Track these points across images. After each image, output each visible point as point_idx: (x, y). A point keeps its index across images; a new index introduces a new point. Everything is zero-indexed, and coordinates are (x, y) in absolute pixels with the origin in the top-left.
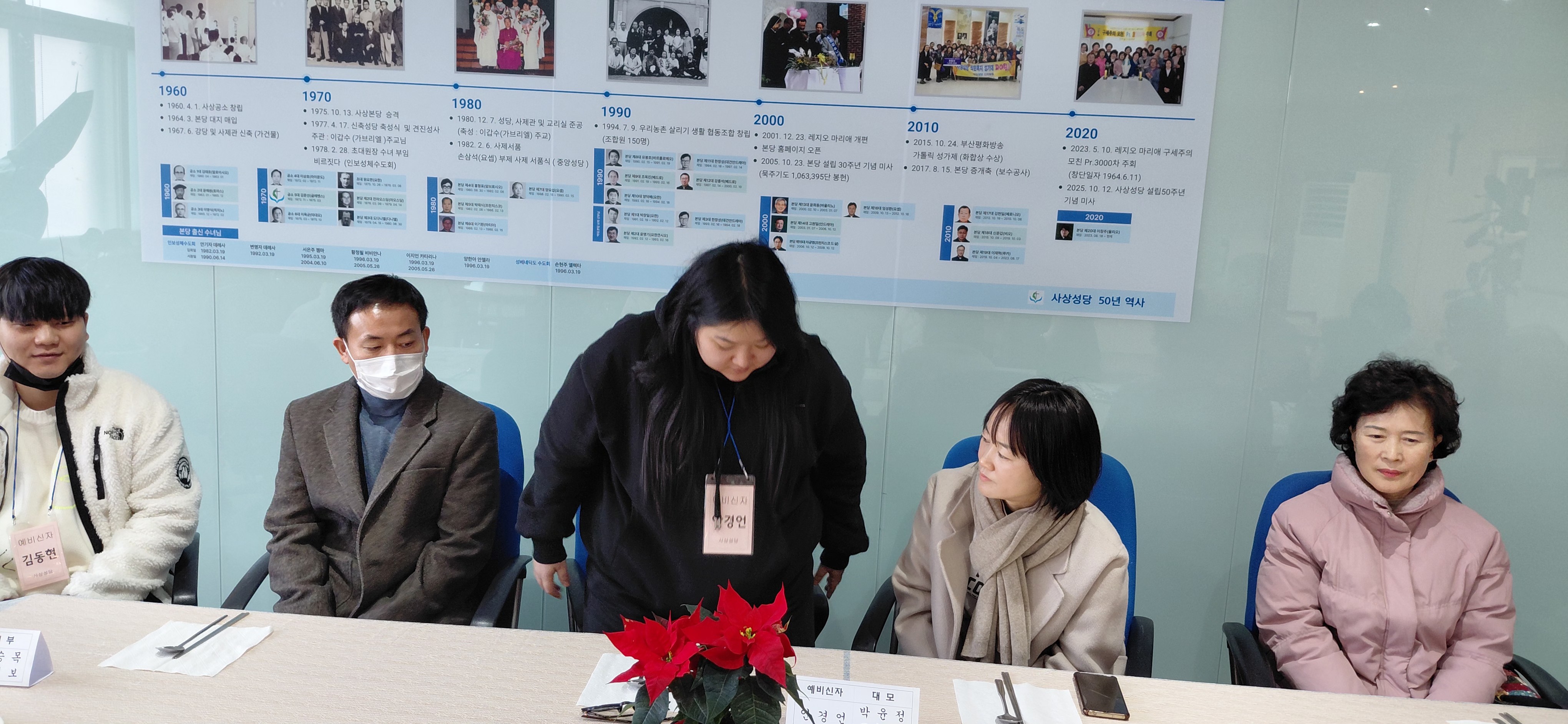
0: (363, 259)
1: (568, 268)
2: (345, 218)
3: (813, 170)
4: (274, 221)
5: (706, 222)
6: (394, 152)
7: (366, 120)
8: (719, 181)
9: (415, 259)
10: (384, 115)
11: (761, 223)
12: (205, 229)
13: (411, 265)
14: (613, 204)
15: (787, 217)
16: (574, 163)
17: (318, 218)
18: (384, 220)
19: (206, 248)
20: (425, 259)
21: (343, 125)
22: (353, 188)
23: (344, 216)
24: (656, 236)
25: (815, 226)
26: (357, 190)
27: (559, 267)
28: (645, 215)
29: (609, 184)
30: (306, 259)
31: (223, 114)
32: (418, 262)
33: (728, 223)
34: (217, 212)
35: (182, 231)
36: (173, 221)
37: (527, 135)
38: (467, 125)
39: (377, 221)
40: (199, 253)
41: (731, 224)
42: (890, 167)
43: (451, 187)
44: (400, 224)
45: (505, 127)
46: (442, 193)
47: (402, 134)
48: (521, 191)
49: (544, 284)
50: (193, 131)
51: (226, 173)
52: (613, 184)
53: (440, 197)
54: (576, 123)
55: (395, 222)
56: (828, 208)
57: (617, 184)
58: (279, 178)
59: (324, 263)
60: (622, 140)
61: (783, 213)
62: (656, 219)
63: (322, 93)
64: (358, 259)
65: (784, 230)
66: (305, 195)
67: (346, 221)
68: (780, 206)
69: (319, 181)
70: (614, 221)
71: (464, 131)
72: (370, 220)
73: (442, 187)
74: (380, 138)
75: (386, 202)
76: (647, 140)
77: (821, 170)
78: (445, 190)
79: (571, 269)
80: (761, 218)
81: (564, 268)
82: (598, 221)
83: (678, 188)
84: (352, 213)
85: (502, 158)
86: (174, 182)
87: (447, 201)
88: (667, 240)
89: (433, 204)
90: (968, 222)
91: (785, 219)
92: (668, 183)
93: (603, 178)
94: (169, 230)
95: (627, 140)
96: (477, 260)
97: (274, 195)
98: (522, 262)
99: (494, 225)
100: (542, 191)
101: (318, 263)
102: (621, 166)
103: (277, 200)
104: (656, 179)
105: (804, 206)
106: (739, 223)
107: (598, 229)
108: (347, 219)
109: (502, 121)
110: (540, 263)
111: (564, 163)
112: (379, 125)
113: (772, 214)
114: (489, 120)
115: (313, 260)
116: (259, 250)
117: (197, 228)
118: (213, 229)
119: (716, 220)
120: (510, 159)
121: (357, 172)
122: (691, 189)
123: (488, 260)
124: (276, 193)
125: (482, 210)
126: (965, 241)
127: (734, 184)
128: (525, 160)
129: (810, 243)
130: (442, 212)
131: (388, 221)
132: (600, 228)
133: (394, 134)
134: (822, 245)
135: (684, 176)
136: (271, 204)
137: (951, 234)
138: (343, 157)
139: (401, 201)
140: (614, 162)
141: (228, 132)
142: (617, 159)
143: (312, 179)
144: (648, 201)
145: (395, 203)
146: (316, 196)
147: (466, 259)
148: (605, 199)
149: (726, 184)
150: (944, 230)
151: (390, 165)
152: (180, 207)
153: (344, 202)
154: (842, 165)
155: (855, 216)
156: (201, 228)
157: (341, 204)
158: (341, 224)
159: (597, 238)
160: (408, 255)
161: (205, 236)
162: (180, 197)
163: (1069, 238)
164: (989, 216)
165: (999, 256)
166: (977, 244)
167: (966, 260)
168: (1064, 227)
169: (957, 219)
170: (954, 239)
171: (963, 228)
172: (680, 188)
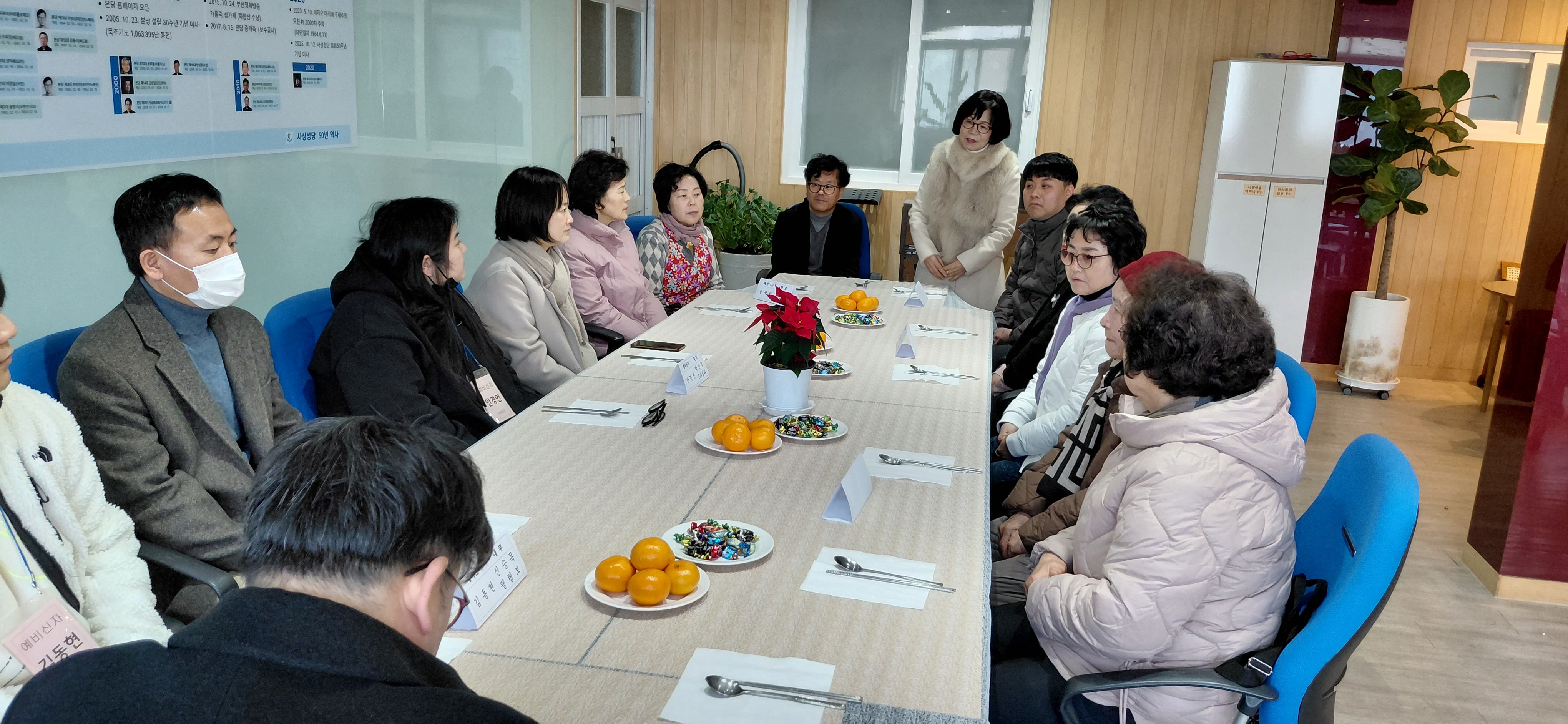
3: (145, 28)
5: (69, 87)
8: (74, 40)
11: (113, 85)
15: (132, 77)
24: (25, 108)
25: (153, 85)
28: (11, 83)
33: (87, 87)
41: (89, 88)
42: (197, 25)
56: (161, 66)
61: (128, 73)
62: (22, 87)
65: (132, 92)
68: (125, 67)
77: (151, 28)
80: (113, 80)
83: (38, 50)
88: (37, 112)
90: (248, 75)
91: (130, 79)
92: (29, 44)
104: (17, 39)
105: (142, 65)
106: (96, 87)
113: (121, 75)
119: (76, 84)
122: (51, 50)
126: (249, 92)
127: (87, 44)
129: (152, 103)
134: (161, 105)
135: (43, 35)
137: (239, 86)
144: (11, 67)
149: (80, 43)
150: (235, 83)
154: (166, 23)
155: (180, 74)
163: (300, 86)
164: (259, 69)
165: (268, 104)
166: (255, 95)
167: (250, 109)
168: (297, 77)
169: (241, 73)
170: (242, 91)
171: (246, 81)
172: (40, 49)
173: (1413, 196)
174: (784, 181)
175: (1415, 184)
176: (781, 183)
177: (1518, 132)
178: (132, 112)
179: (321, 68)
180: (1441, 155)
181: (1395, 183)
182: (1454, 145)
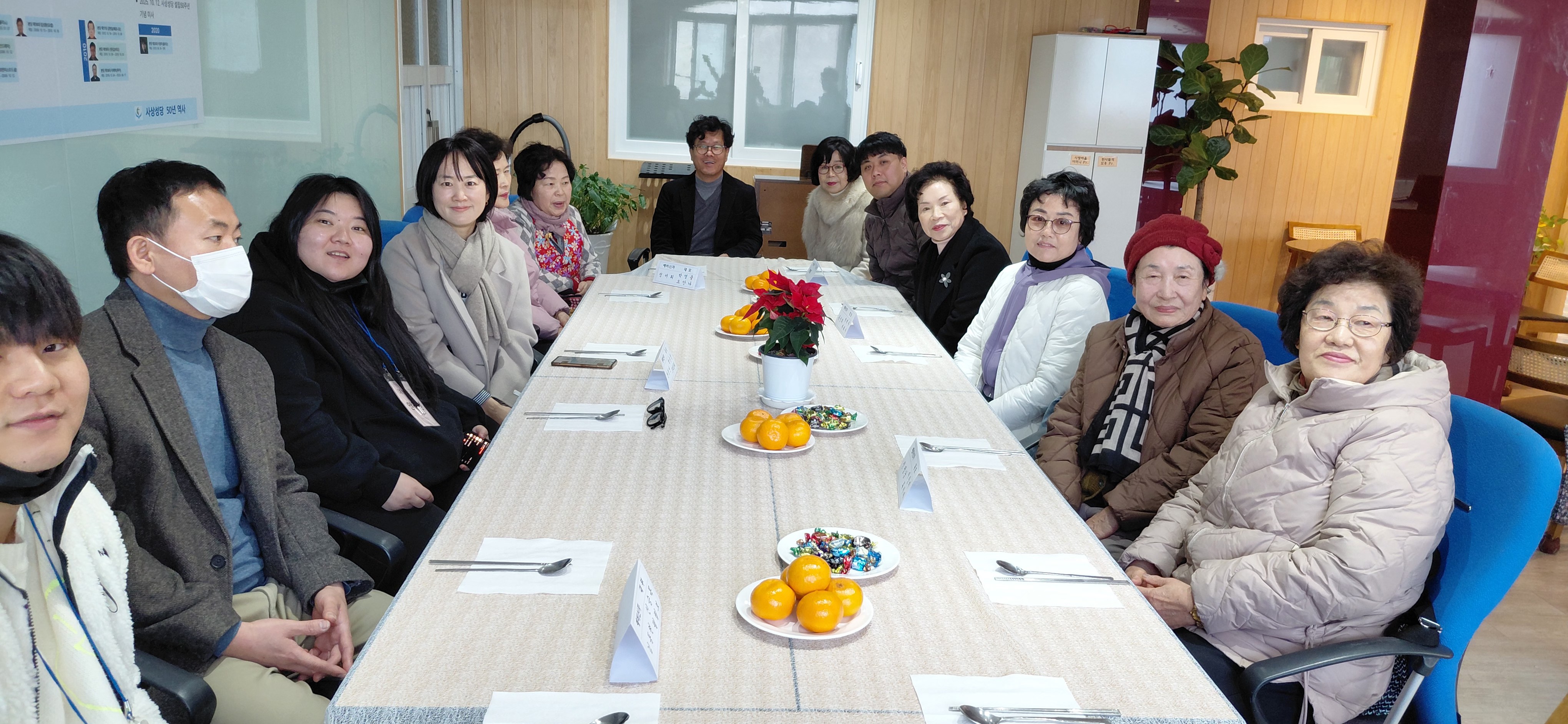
56: (3, 26)
90: (94, 38)
126: (96, 59)
137: (86, 51)
155: (24, 35)
163: (146, 51)
164: (105, 31)
165: (115, 73)
166: (103, 62)
167: (98, 79)
168: (143, 41)
169: (87, 36)
170: (89, 57)
171: (92, 45)
173: (1224, 163)
174: (611, 156)
175: (1225, 151)
176: (609, 158)
177: (1300, 101)
179: (165, 31)
180: (1243, 124)
181: (1207, 151)
182: (1254, 114)
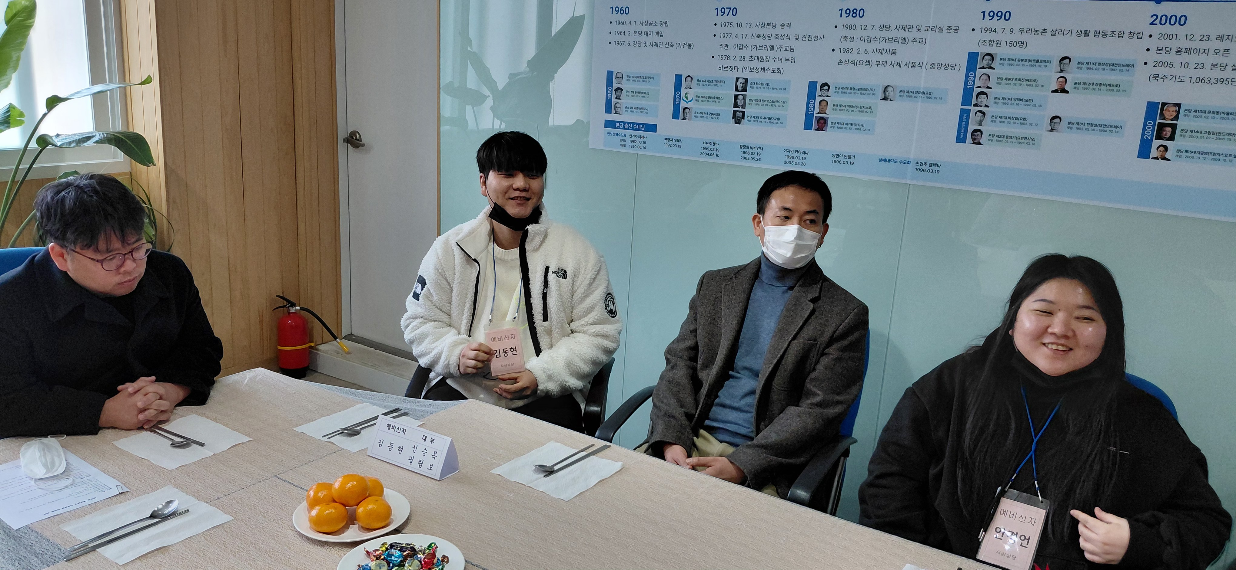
0: (748, 153)
1: (927, 167)
2: (738, 117)
3: (1217, 74)
4: (683, 119)
5: (1079, 126)
6: (784, 59)
7: (763, 32)
8: (1100, 84)
9: (790, 154)
10: (779, 26)
11: (1145, 130)
12: (633, 124)
13: (787, 160)
14: (981, 106)
15: (1177, 125)
16: (947, 67)
17: (717, 117)
18: (769, 119)
19: (633, 139)
20: (799, 155)
21: (745, 36)
22: (746, 92)
23: (737, 116)
24: (1022, 140)
25: (1211, 136)
26: (749, 93)
27: (919, 167)
28: (1013, 118)
29: (980, 87)
30: (705, 151)
31: (654, 29)
32: (792, 157)
33: (1105, 129)
34: (643, 110)
35: (618, 124)
36: (612, 117)
37: (904, 41)
38: (849, 33)
39: (763, 120)
40: (628, 143)
41: (1108, 130)
43: (828, 90)
44: (781, 123)
45: (884, 34)
46: (820, 96)
47: (792, 43)
48: (892, 94)
49: (903, 181)
50: (632, 43)
51: (652, 78)
52: (984, 87)
53: (818, 99)
54: (953, 28)
55: (777, 121)
56: (1230, 116)
57: (988, 87)
58: (690, 83)
59: (718, 155)
60: (999, 43)
61: (1172, 120)
62: (1025, 122)
63: (730, 8)
64: (744, 153)
65: (1172, 138)
66: (709, 97)
67: (738, 119)
68: (1170, 113)
69: (721, 86)
70: (980, 124)
71: (845, 38)
72: (757, 119)
73: (821, 90)
74: (773, 46)
75: (772, 104)
76: (1025, 43)
77: (1226, 74)
78: (822, 92)
79: (931, 168)
80: (1145, 125)
81: (923, 167)
82: (964, 123)
83: (1053, 92)
84: (743, 113)
85: (878, 63)
86: (615, 86)
87: (824, 103)
88: (1034, 144)
89: (811, 105)
91: (1174, 126)
92: (1043, 86)
93: (974, 81)
94: (609, 124)
95: (1003, 43)
96: (843, 157)
97: (686, 97)
98: (885, 160)
99: (863, 125)
100: (910, 94)
101: (713, 155)
102: (994, 69)
103: (687, 101)
104: (1029, 82)
105: (1199, 113)
106: (1118, 129)
107: (962, 131)
108: (739, 118)
109: (881, 28)
110: (901, 162)
111: (936, 67)
112: (774, 35)
113: (1158, 121)
114: (869, 27)
115: (710, 152)
116: (670, 142)
117: (629, 123)
118: (639, 124)
119: (1092, 125)
120: (885, 63)
121: (753, 77)
122: (1067, 92)
123: (854, 157)
124: (687, 95)
125: (853, 111)
127: (1117, 88)
128: (899, 64)
129: (1202, 154)
130: (818, 113)
131: (772, 121)
132: (964, 131)
133: (785, 43)
134: (1217, 157)
135: (1061, 79)
136: (683, 105)
138: (741, 64)
139: (785, 102)
140: (987, 65)
141: (656, 44)
142: (990, 62)
143: (715, 83)
144: (1018, 104)
145: (779, 104)
146: (717, 98)
147: (834, 155)
148: (974, 101)
149: (1108, 87)
151: (779, 70)
152: (618, 105)
153: (738, 104)
156: (631, 123)
157: (736, 105)
158: (734, 122)
159: (960, 139)
160: (785, 151)
161: (633, 129)
162: (618, 98)
172: (1056, 91)
178: (1165, 159)
